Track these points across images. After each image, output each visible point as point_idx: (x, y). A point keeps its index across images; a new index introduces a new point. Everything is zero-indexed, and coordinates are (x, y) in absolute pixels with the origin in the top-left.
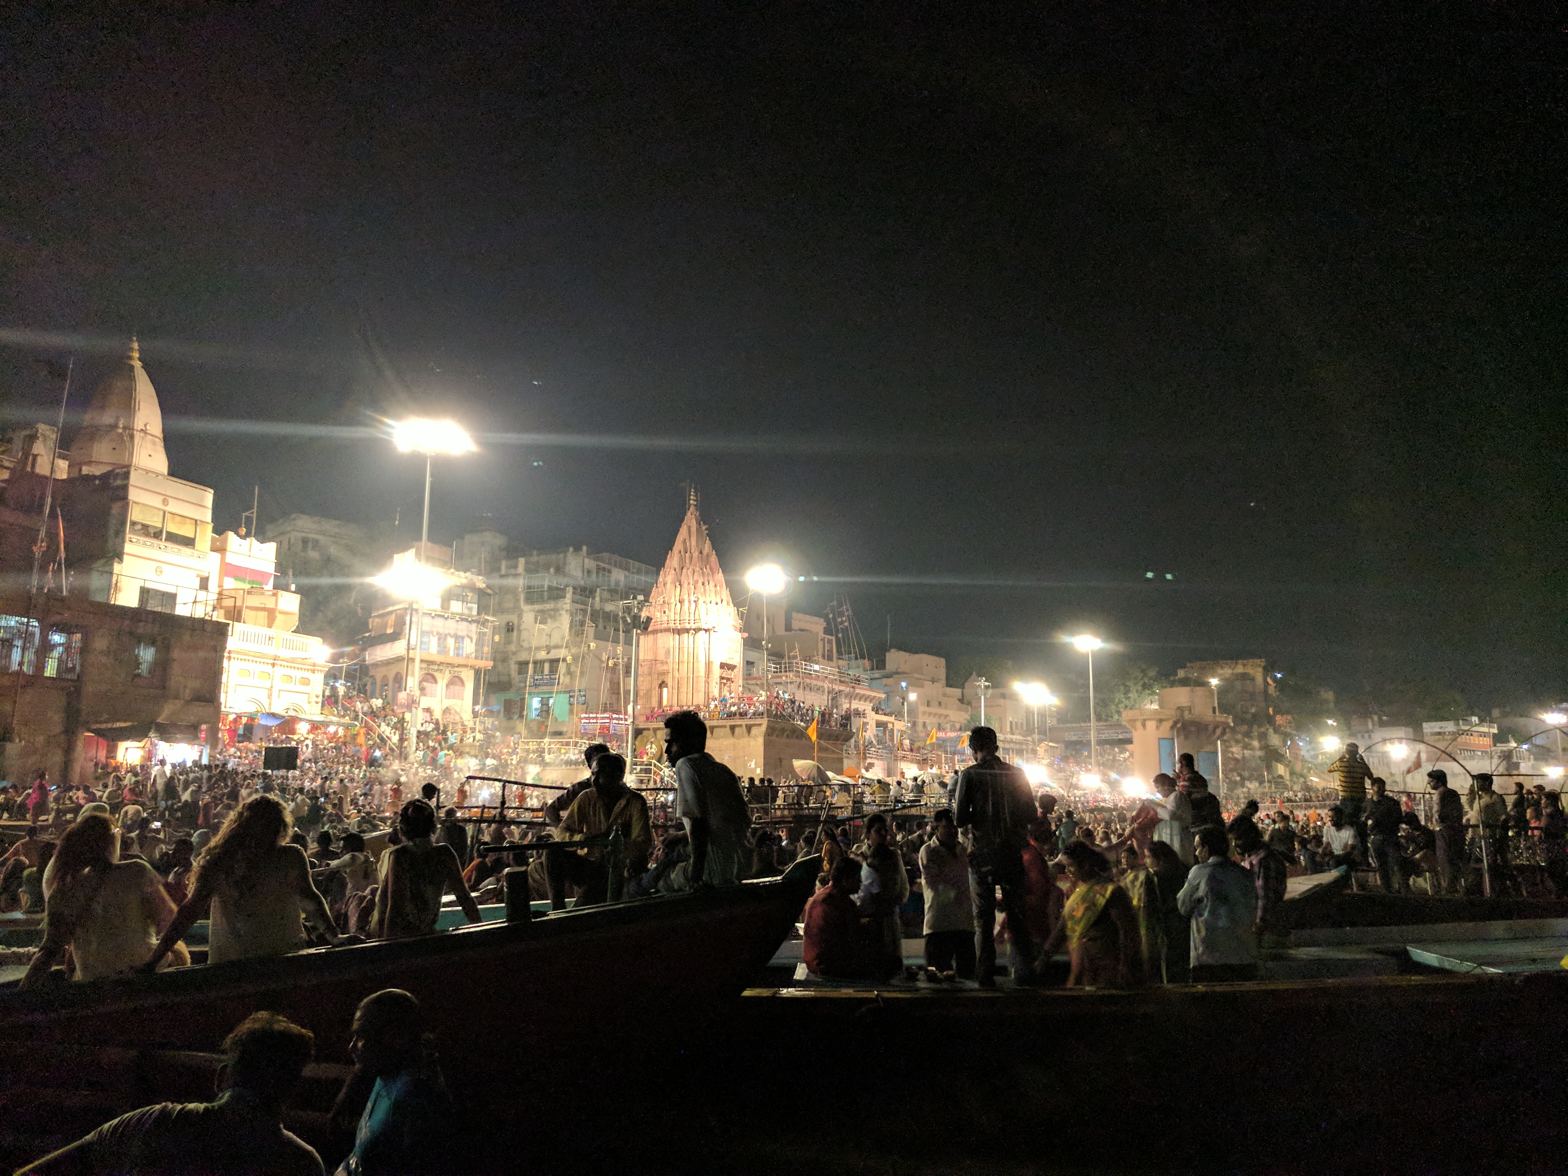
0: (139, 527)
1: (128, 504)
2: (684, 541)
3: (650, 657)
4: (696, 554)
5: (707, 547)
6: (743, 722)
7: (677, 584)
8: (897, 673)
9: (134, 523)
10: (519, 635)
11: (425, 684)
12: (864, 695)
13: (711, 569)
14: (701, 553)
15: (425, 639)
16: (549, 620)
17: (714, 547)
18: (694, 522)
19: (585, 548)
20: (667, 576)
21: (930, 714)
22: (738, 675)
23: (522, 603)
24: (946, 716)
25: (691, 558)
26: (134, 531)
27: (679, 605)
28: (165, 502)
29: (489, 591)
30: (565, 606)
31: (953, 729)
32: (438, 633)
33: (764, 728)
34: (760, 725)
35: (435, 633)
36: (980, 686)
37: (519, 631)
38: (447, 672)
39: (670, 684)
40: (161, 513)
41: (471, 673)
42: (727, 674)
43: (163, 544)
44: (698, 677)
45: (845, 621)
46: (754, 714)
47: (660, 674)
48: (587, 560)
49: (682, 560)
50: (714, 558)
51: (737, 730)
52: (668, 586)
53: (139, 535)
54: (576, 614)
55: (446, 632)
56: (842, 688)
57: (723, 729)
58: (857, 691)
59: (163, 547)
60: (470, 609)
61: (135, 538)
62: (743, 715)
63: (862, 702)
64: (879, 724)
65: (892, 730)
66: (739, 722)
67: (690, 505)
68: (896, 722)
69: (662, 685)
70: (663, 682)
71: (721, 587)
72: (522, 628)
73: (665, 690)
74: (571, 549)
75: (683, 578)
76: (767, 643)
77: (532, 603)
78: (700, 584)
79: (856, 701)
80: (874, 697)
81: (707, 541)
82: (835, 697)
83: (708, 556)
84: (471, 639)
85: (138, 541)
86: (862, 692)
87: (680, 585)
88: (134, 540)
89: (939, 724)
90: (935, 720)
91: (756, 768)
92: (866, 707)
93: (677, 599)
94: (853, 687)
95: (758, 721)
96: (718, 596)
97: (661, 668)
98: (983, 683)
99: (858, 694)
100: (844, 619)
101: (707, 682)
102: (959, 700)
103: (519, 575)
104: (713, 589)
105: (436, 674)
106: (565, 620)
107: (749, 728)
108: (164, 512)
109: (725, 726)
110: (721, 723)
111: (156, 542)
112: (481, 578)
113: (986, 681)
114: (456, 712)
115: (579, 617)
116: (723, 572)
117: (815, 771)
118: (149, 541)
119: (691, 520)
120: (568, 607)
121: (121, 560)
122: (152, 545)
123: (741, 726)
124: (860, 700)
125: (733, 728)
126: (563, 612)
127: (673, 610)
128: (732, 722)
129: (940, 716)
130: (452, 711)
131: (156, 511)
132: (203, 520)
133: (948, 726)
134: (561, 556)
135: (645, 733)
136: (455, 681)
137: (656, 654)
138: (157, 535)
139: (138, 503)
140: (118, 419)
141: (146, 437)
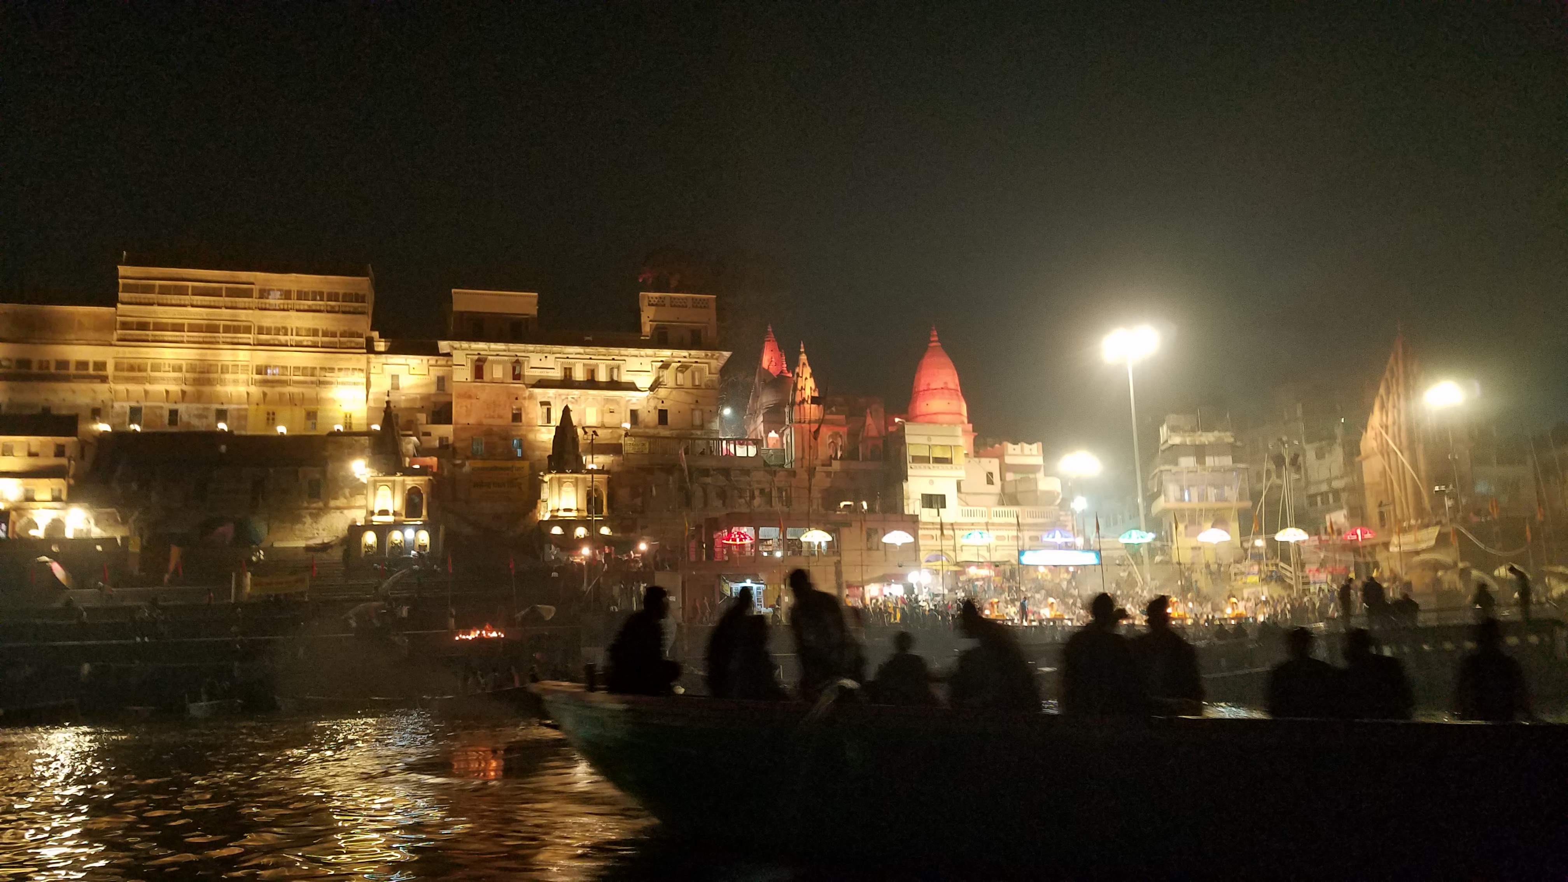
0: (915, 458)
1: (906, 446)
9: (911, 457)
26: (912, 462)
28: (929, 439)
38: (1210, 516)
40: (928, 447)
41: (1234, 513)
53: (916, 463)
59: (931, 467)
60: (1225, 461)
77: (1313, 443)
84: (1230, 485)
85: (916, 467)
88: (913, 467)
111: (927, 465)
112: (1228, 433)
118: (923, 465)
121: (907, 480)
122: (925, 467)
131: (924, 446)
132: (956, 444)
138: (928, 461)
139: (912, 444)
140: (929, 384)
141: (946, 391)
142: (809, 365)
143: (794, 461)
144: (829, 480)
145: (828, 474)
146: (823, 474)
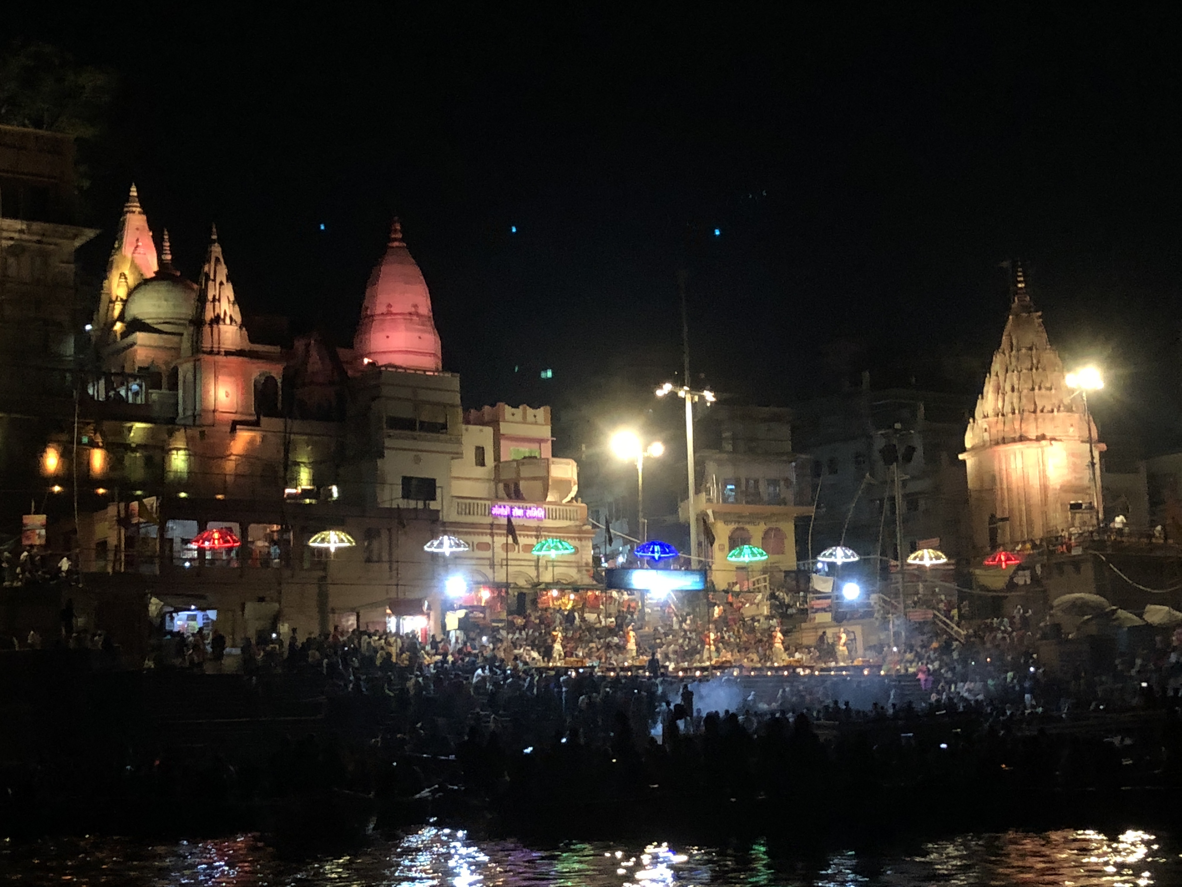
1: (382, 400)
2: (1010, 337)
26: (390, 426)
28: (415, 393)
38: (762, 524)
39: (1000, 517)
40: (413, 405)
41: (791, 522)
43: (417, 434)
53: (395, 429)
59: (417, 437)
61: (392, 432)
69: (992, 519)
70: (993, 515)
85: (389, 435)
105: (749, 528)
111: (410, 433)
118: (405, 433)
122: (407, 436)
132: (452, 403)
136: (773, 533)
137: (981, 481)
138: (411, 426)
140: (389, 306)
141: (415, 318)
142: (225, 263)
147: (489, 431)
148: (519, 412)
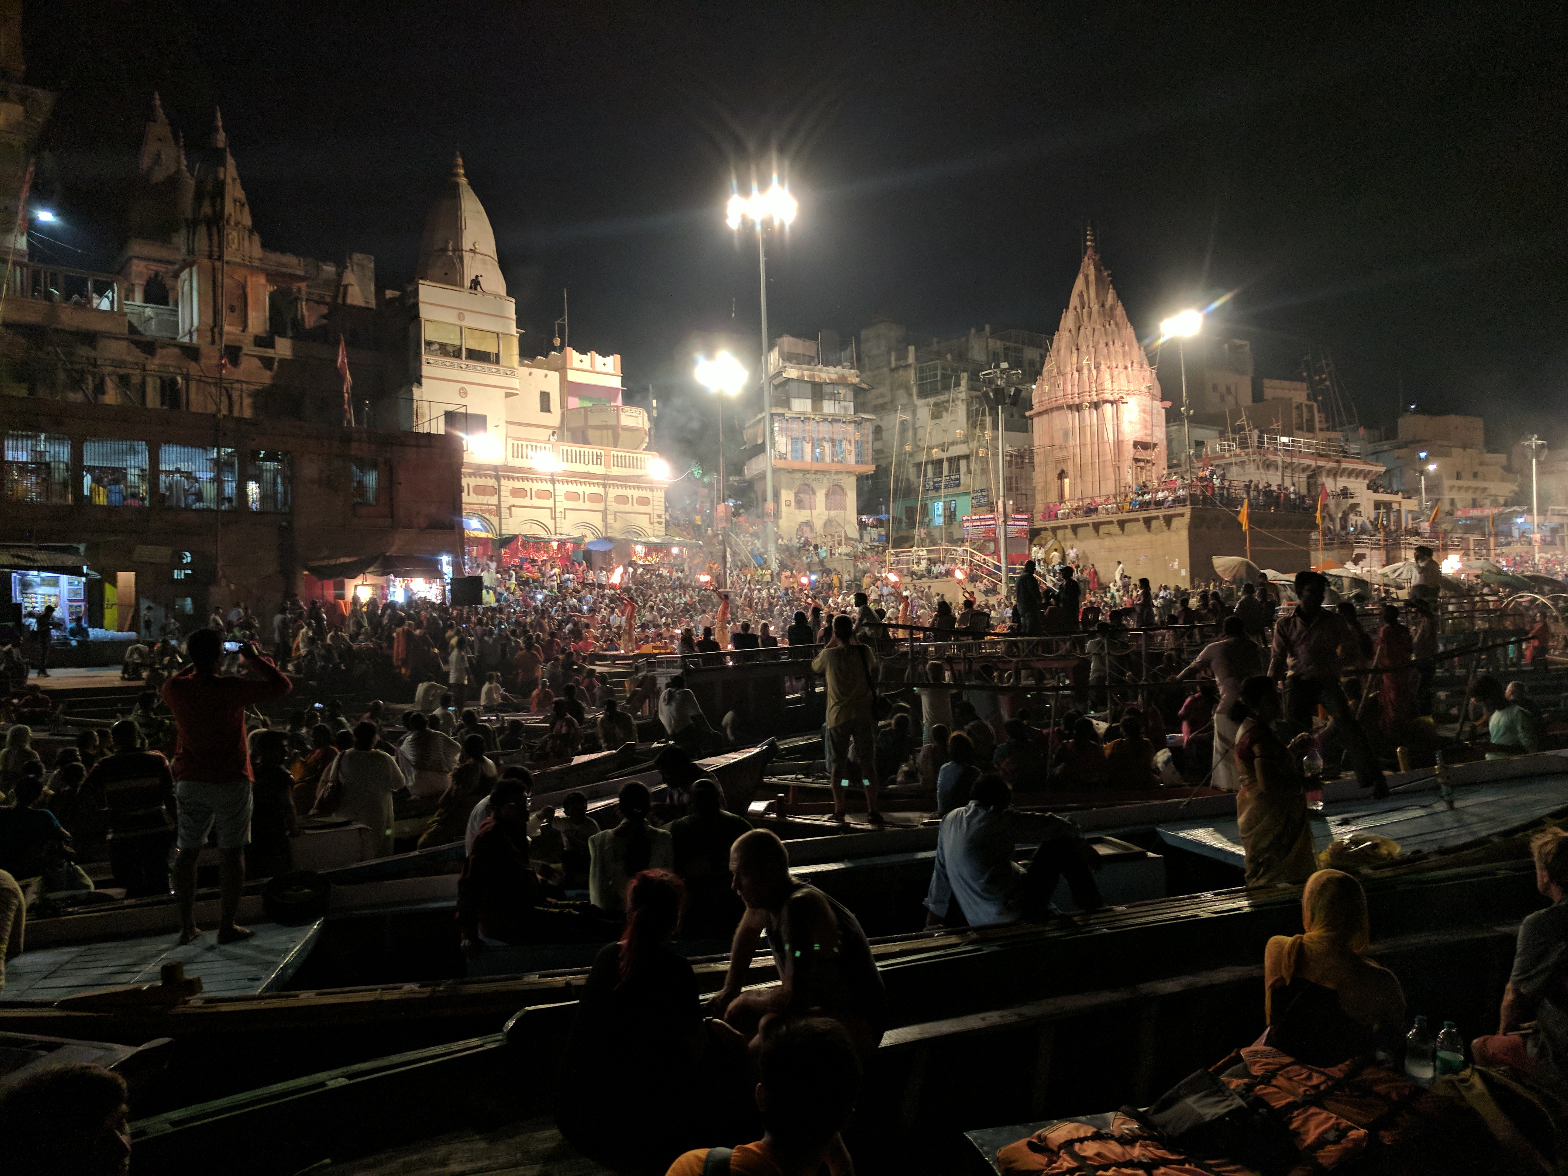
0: (436, 347)
1: (420, 321)
2: (1081, 295)
3: (1047, 441)
4: (1095, 308)
5: (1111, 297)
6: (1161, 513)
7: (1074, 349)
8: (1412, 442)
9: (429, 344)
10: (915, 434)
11: (802, 495)
12: (1353, 470)
13: (1117, 325)
14: (1103, 306)
15: (799, 446)
16: (944, 414)
17: (1120, 296)
18: (1092, 267)
19: (988, 327)
20: (1063, 338)
21: (1460, 488)
22: (1160, 455)
23: (915, 397)
24: (1485, 489)
25: (1090, 314)
26: (430, 352)
27: (1076, 375)
28: (461, 316)
29: (864, 386)
30: (960, 395)
31: (1495, 503)
32: (812, 439)
33: (1187, 519)
34: (1182, 515)
35: (808, 439)
36: (1530, 446)
37: (915, 430)
38: (825, 480)
39: (1070, 471)
40: (458, 329)
41: (853, 480)
42: (1142, 454)
43: (464, 363)
44: (1105, 461)
45: (1325, 380)
46: (1174, 501)
47: (1058, 462)
48: (991, 342)
49: (1078, 318)
50: (1120, 310)
51: (1154, 524)
52: (1062, 352)
53: (436, 355)
54: (972, 402)
55: (821, 436)
56: (1321, 463)
57: (1136, 524)
58: (1344, 465)
59: (463, 366)
60: (845, 408)
61: (432, 359)
62: (1159, 504)
63: (1352, 479)
64: (1378, 505)
65: (1399, 511)
66: (1154, 513)
67: (1086, 247)
68: (1404, 502)
69: (1062, 475)
70: (1063, 471)
71: (1131, 346)
72: (917, 426)
73: (1067, 481)
74: (973, 331)
75: (1081, 342)
76: (1188, 410)
77: (926, 397)
78: (1102, 345)
79: (1344, 479)
80: (1369, 472)
81: (1111, 291)
82: (1313, 475)
83: (1112, 308)
84: (850, 442)
85: (436, 362)
86: (1351, 466)
87: (1077, 349)
88: (431, 361)
89: (1474, 500)
90: (1469, 496)
91: (1180, 568)
92: (1359, 487)
93: (1075, 367)
94: (1338, 461)
95: (1179, 510)
96: (1128, 358)
97: (1059, 455)
98: (1535, 442)
99: (1345, 469)
100: (1324, 376)
101: (1118, 468)
102: (1504, 468)
103: (909, 366)
104: (1120, 350)
105: (814, 484)
106: (961, 411)
107: (1168, 520)
108: (461, 328)
109: (1137, 520)
110: (1132, 516)
111: (456, 361)
112: (853, 371)
113: (1538, 439)
114: (839, 524)
115: (976, 406)
116: (1132, 324)
117: (1243, 570)
118: (448, 360)
119: (1088, 268)
120: (963, 396)
121: (420, 384)
122: (452, 365)
123: (1157, 518)
124: (1349, 475)
125: (1148, 522)
126: (959, 403)
127: (1069, 381)
128: (1147, 514)
129: (1476, 489)
130: (834, 523)
131: (451, 327)
132: (506, 332)
133: (1488, 502)
134: (963, 339)
135: (1043, 534)
136: (835, 491)
137: (1052, 438)
138: (457, 354)
139: (431, 319)
140: (448, 242)
143: (198, 330)
144: (268, 374)
145: (267, 363)
146: (258, 363)
147: (555, 376)
148: (586, 358)
